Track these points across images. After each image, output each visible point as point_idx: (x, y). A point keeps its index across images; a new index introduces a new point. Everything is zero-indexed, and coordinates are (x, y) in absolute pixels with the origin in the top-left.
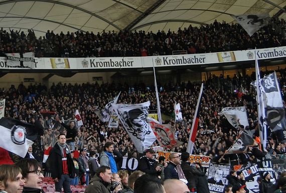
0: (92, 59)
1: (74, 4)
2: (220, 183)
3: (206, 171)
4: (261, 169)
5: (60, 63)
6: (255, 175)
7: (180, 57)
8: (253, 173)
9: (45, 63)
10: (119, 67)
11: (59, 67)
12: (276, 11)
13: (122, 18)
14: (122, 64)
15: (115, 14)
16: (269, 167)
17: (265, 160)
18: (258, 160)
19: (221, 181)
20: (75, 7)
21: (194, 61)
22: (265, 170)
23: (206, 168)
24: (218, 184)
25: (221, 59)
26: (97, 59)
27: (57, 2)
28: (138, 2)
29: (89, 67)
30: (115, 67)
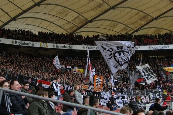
0: (57, 44)
1: (51, 21)
2: (106, 99)
3: (101, 94)
4: (123, 95)
5: (43, 45)
6: (120, 97)
7: (92, 46)
8: (119, 96)
9: (37, 45)
10: (68, 49)
11: (43, 47)
12: (133, 31)
13: (70, 28)
14: (69, 47)
15: (67, 27)
16: (126, 94)
22: (124, 95)
23: (101, 93)
26: (59, 45)
27: (44, 20)
28: (77, 23)
29: (55, 48)
30: (66, 48)
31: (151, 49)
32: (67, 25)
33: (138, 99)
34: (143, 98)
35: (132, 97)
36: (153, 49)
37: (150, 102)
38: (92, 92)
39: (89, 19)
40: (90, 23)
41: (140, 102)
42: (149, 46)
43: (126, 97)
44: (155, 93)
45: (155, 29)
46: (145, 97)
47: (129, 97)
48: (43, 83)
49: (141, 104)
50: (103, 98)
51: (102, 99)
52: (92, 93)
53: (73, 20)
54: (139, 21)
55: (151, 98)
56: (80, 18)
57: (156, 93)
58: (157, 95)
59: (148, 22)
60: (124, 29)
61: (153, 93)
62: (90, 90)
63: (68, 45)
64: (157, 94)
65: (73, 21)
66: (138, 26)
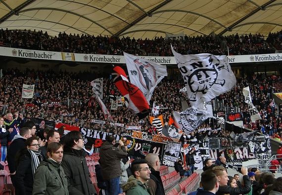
0: (91, 55)
1: (81, 14)
2: (173, 155)
3: (164, 147)
4: (202, 148)
5: (68, 57)
6: (197, 151)
8: (196, 150)
9: (57, 56)
10: (110, 62)
11: (67, 59)
12: (223, 29)
13: (114, 26)
14: (112, 60)
15: (110, 23)
16: (207, 147)
17: (205, 142)
18: (200, 142)
19: (174, 154)
20: (82, 16)
22: (204, 148)
23: (165, 145)
26: (95, 56)
27: (69, 12)
28: (126, 17)
29: (89, 61)
30: (107, 62)
32: (108, 20)
33: (229, 153)
34: (238, 152)
35: (218, 150)
37: (250, 157)
38: (150, 144)
39: (147, 10)
40: (147, 17)
41: (232, 159)
43: (207, 152)
44: (258, 142)
46: (242, 149)
47: (214, 151)
49: (233, 162)
50: (168, 153)
51: (166, 155)
52: (149, 145)
53: (118, 13)
54: (234, 12)
55: (252, 150)
56: (130, 8)
57: (260, 142)
58: (261, 145)
60: (208, 26)
61: (256, 142)
62: (145, 139)
63: (110, 57)
64: (263, 143)
65: (119, 14)
66: (232, 19)
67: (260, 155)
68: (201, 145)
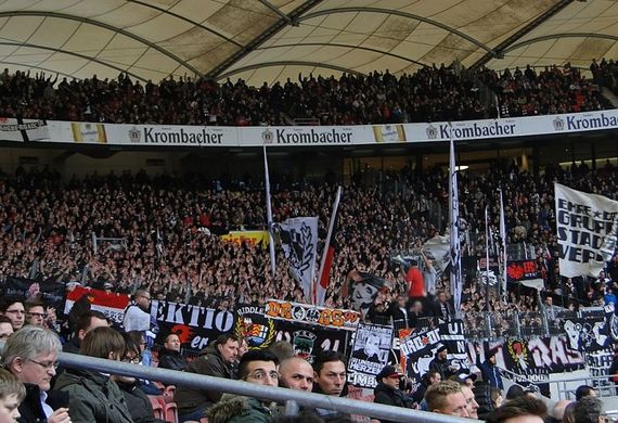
0: (148, 127)
1: (118, 25)
2: (374, 359)
3: (350, 338)
4: (446, 337)
5: (87, 134)
6: (434, 346)
7: (307, 130)
8: (432, 342)
9: (59, 132)
10: (197, 144)
11: (87, 140)
12: (481, 53)
13: (206, 53)
14: (202, 139)
15: (191, 46)
16: (459, 333)
17: (453, 322)
19: (375, 355)
20: (120, 31)
21: (331, 138)
22: (453, 338)
23: (350, 333)
24: (371, 360)
25: (380, 137)
26: (157, 129)
27: (86, 20)
28: (234, 28)
29: (142, 142)
30: (189, 144)
31: (566, 130)
32: (188, 39)
33: (515, 351)
34: (537, 348)
35: (486, 345)
36: (573, 130)
37: (572, 361)
38: (314, 332)
39: (286, 10)
40: (289, 27)
41: (524, 366)
42: (554, 117)
43: (460, 346)
44: (588, 322)
45: (581, 40)
46: (547, 342)
48: (92, 299)
49: (527, 373)
50: (361, 355)
51: (355, 360)
52: (311, 336)
53: (213, 18)
54: (507, 8)
55: (574, 344)
56: (243, 6)
57: (593, 323)
58: (595, 330)
59: (545, 9)
60: (443, 46)
61: (581, 321)
62: (300, 320)
63: (197, 130)
64: (599, 325)
65: (216, 21)
66: (503, 28)
67: (594, 355)
68: (444, 330)
